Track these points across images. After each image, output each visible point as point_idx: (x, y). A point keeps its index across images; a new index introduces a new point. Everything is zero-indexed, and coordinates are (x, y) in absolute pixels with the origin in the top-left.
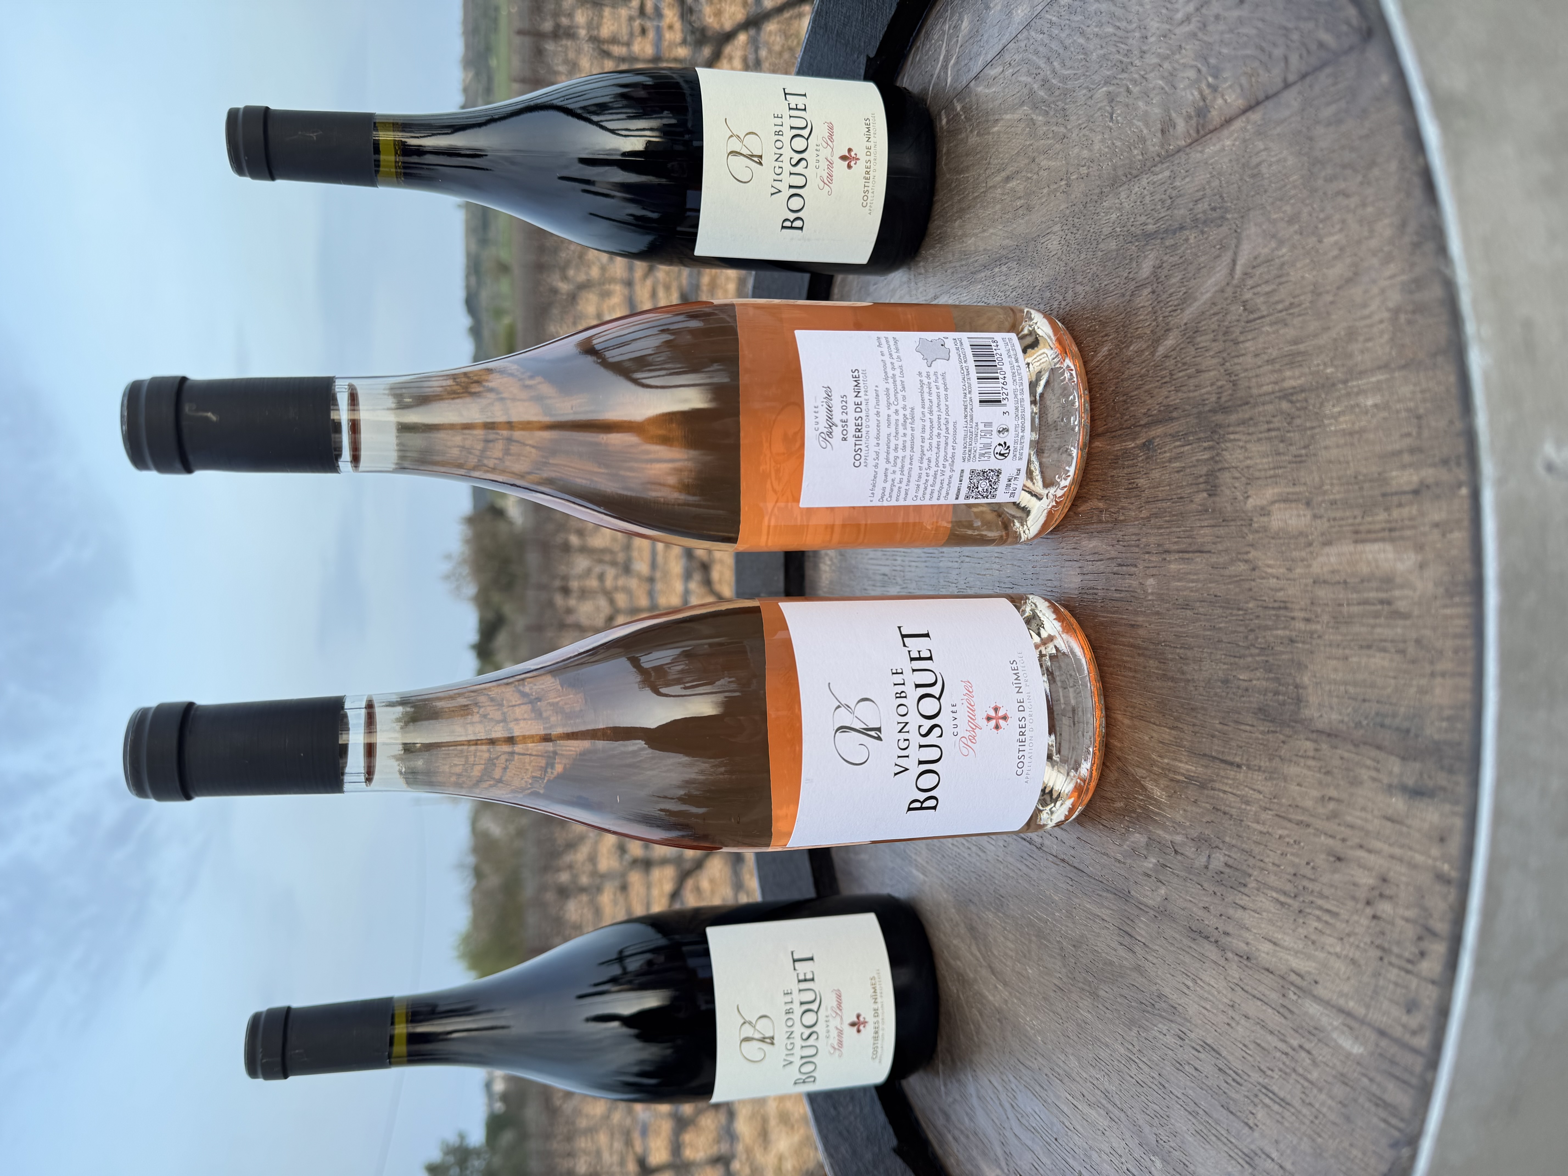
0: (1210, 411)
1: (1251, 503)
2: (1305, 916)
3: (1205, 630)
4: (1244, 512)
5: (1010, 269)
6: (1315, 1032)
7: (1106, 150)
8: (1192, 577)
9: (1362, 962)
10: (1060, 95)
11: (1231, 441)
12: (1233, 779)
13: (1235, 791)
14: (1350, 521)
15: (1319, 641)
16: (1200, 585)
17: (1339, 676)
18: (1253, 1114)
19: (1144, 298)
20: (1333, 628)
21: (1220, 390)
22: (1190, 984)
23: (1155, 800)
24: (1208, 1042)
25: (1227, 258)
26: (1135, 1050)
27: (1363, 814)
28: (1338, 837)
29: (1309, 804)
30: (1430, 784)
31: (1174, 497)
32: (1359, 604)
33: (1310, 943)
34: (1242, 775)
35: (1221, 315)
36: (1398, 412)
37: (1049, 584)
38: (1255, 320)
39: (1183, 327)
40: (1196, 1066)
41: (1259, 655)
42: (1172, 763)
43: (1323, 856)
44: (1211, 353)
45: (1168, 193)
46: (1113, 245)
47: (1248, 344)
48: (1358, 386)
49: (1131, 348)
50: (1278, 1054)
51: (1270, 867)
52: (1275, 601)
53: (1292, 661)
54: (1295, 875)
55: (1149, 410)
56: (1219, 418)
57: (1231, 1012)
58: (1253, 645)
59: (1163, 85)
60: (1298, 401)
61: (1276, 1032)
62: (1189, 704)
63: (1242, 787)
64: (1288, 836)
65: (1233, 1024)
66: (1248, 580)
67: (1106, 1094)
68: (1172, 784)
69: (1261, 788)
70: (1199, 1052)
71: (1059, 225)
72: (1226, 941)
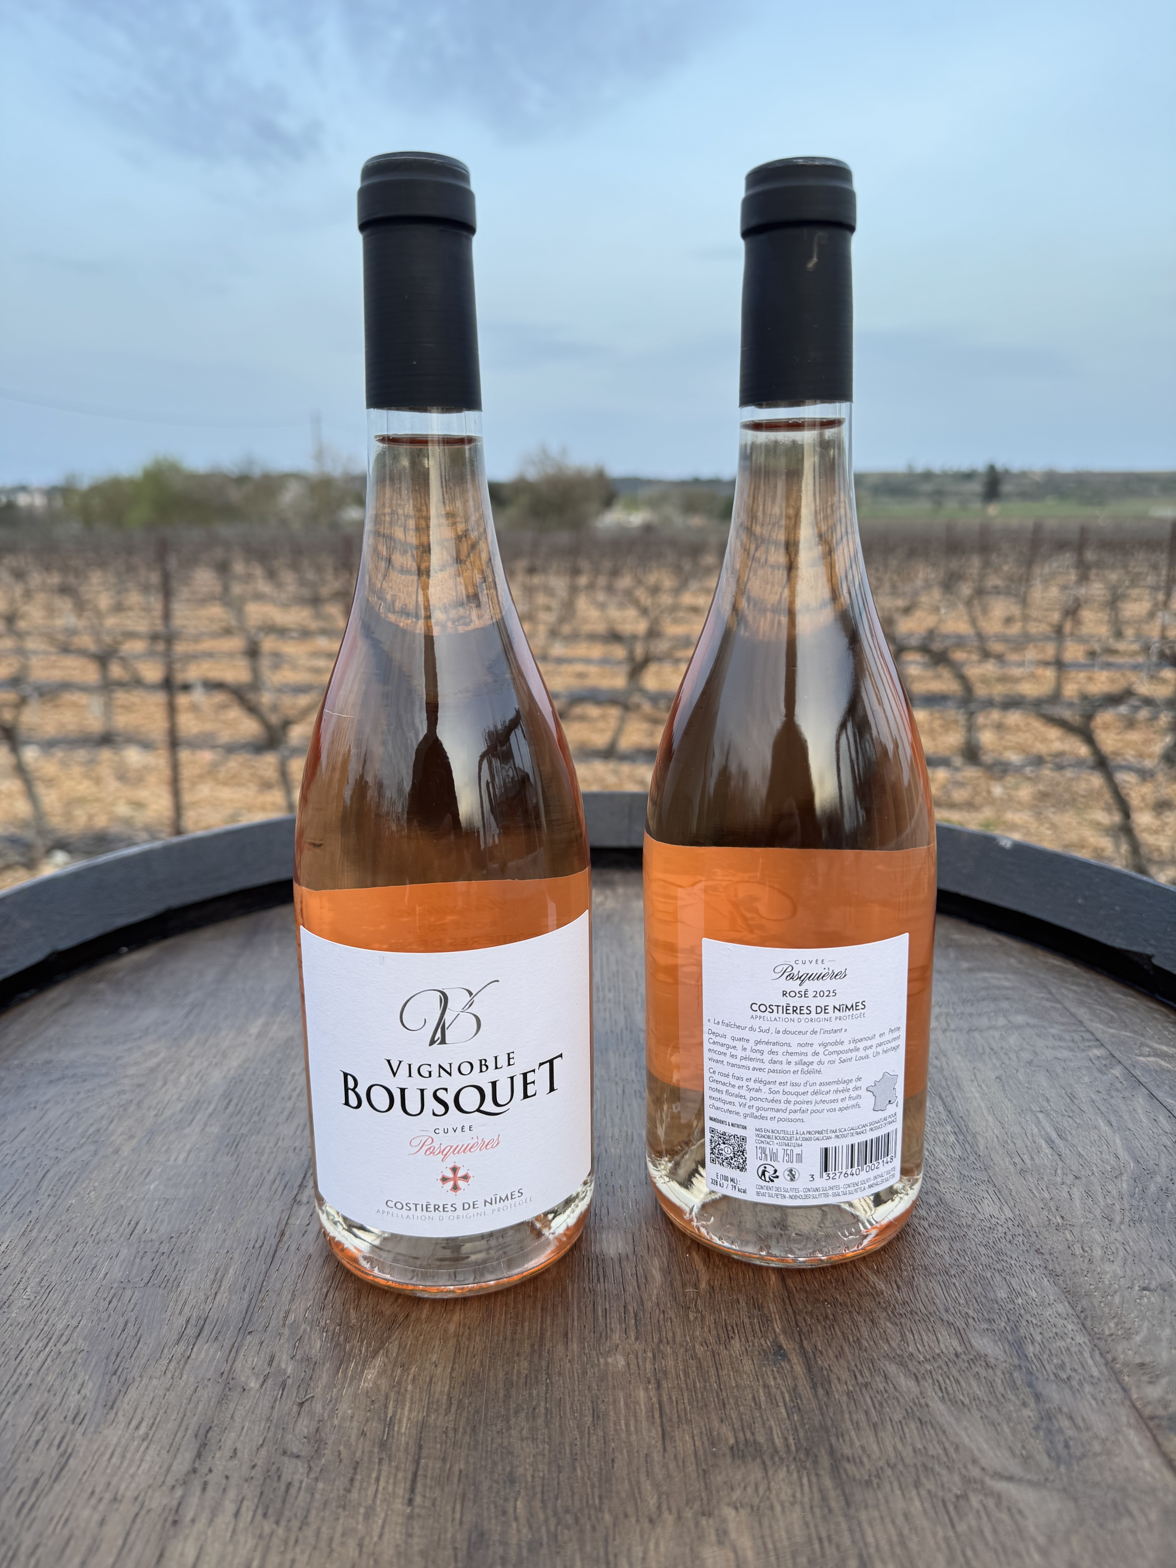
0: (831, 1445)
1: (729, 1513)
3: (571, 1445)
4: (718, 1502)
7: (1107, 1282)
8: (632, 1423)
10: (1156, 1214)
11: (800, 1478)
12: (394, 1493)
13: (379, 1496)
16: (624, 1436)
19: (949, 1343)
21: (857, 1460)
22: (142, 1430)
23: (362, 1371)
24: (71, 1461)
26: (59, 1345)
31: (724, 1394)
34: (400, 1507)
35: (945, 1459)
37: (604, 1211)
38: (948, 1512)
39: (922, 1401)
40: (41, 1443)
41: (548, 1531)
42: (408, 1396)
44: (899, 1446)
45: (1074, 1374)
46: (1002, 1294)
47: (917, 1503)
49: (888, 1324)
51: (289, 1556)
52: (616, 1556)
55: (821, 1352)
56: (825, 1461)
57: (108, 1496)
58: (558, 1523)
62: (480, 1421)
63: (385, 1507)
65: (93, 1501)
66: (637, 1511)
67: (7, 1302)
68: (382, 1398)
69: (386, 1538)
70: (59, 1446)
71: (1011, 1215)
72: (196, 1487)
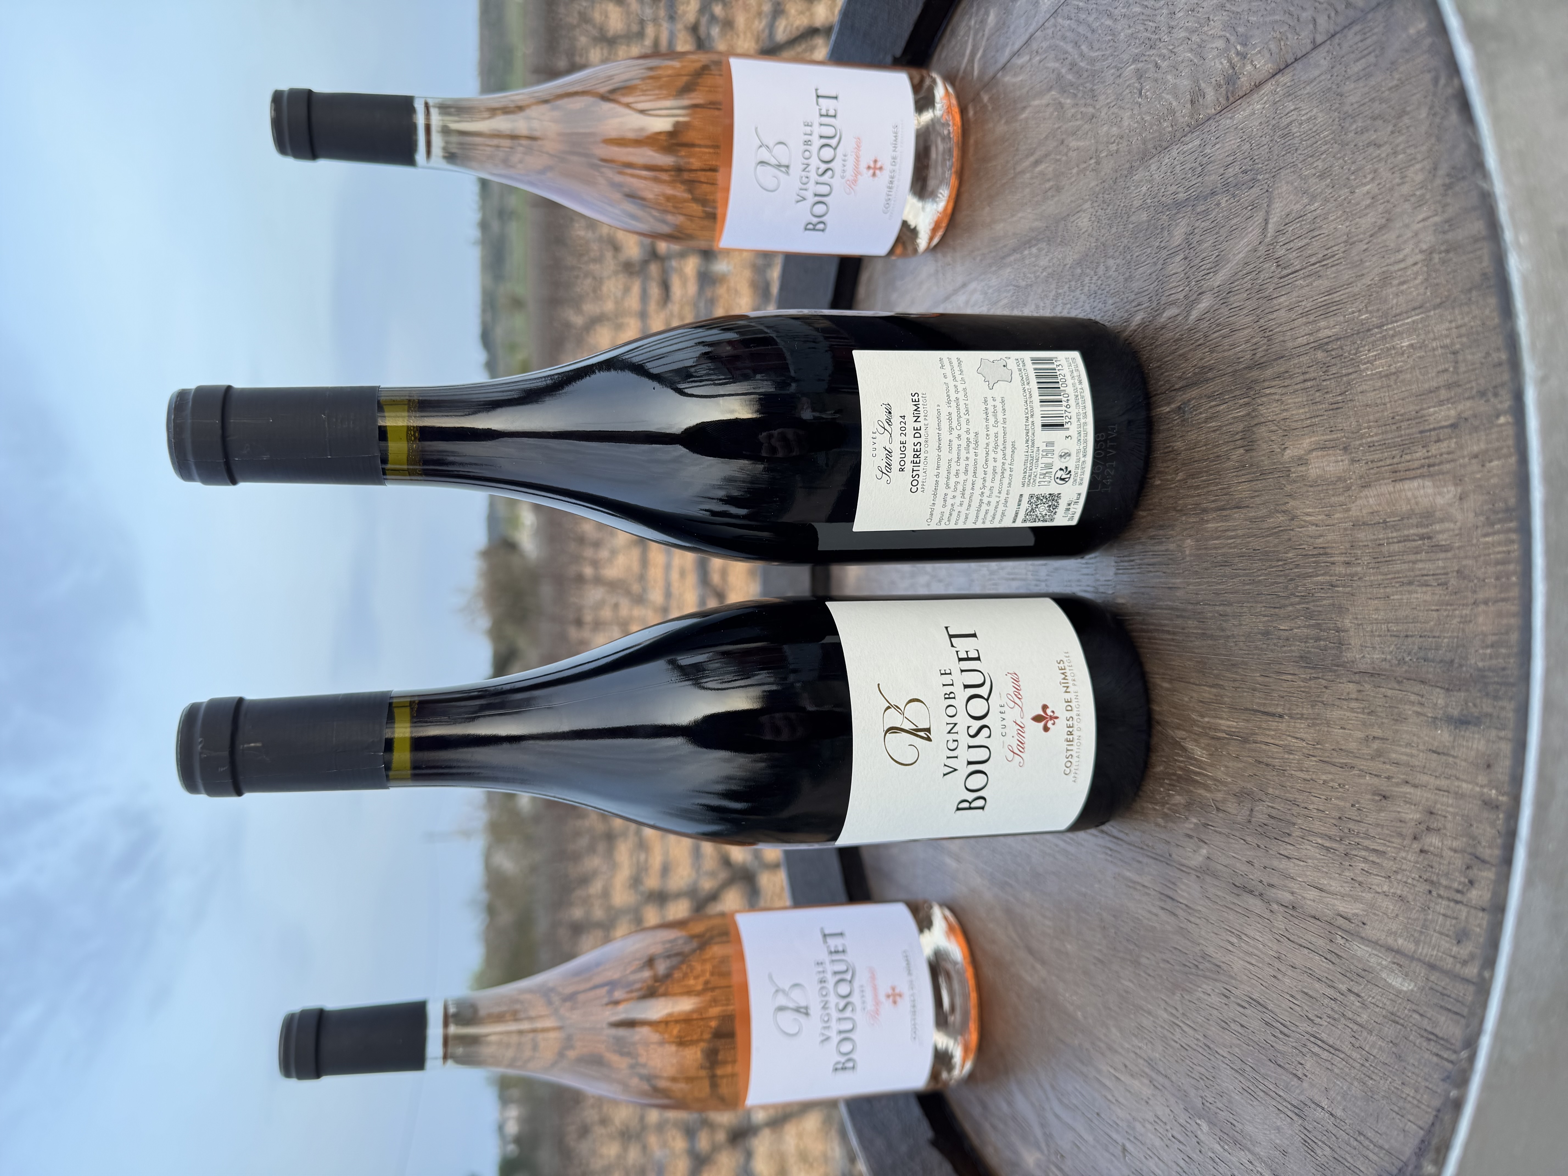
0: (1245, 368)
1: (1288, 455)
2: (1351, 859)
3: (1245, 584)
4: (1281, 464)
5: (1040, 250)
6: (1365, 974)
7: (1136, 125)
8: (1230, 534)
9: (1410, 898)
10: (1088, 77)
11: (1267, 395)
12: (1275, 730)
13: (1277, 742)
14: (1388, 462)
15: (1359, 583)
16: (1238, 541)
17: (1381, 615)
18: (1301, 1064)
19: (1176, 266)
20: (1373, 568)
21: (1254, 347)
22: (1234, 940)
23: (1196, 759)
24: (1254, 996)
25: (1259, 217)
26: (1178, 1015)
27: (1408, 750)
28: (1384, 775)
29: (1353, 746)
30: (1475, 712)
31: (1211, 456)
32: (1399, 542)
33: (1357, 885)
34: (1284, 724)
35: (1254, 274)
36: (1434, 349)
38: (1288, 275)
39: (1216, 290)
40: (1242, 1022)
41: (1299, 603)
42: (1212, 720)
43: (1369, 797)
44: (1245, 311)
45: (1198, 160)
46: (1144, 216)
47: (1282, 299)
48: (1393, 329)
49: (1164, 315)
50: (1326, 1001)
51: (1315, 813)
52: (1315, 548)
53: (1333, 605)
54: (1340, 818)
55: (1184, 373)
56: (1255, 373)
57: (1277, 964)
58: (1293, 594)
59: (1192, 57)
60: (1333, 350)
61: (1324, 979)
62: (1229, 660)
63: (1284, 737)
64: (1332, 780)
65: (1280, 976)
66: (1286, 530)
67: (1150, 1062)
68: (1213, 742)
69: (1304, 736)
70: (1244, 1008)
71: (1089, 203)
72: (1271, 893)
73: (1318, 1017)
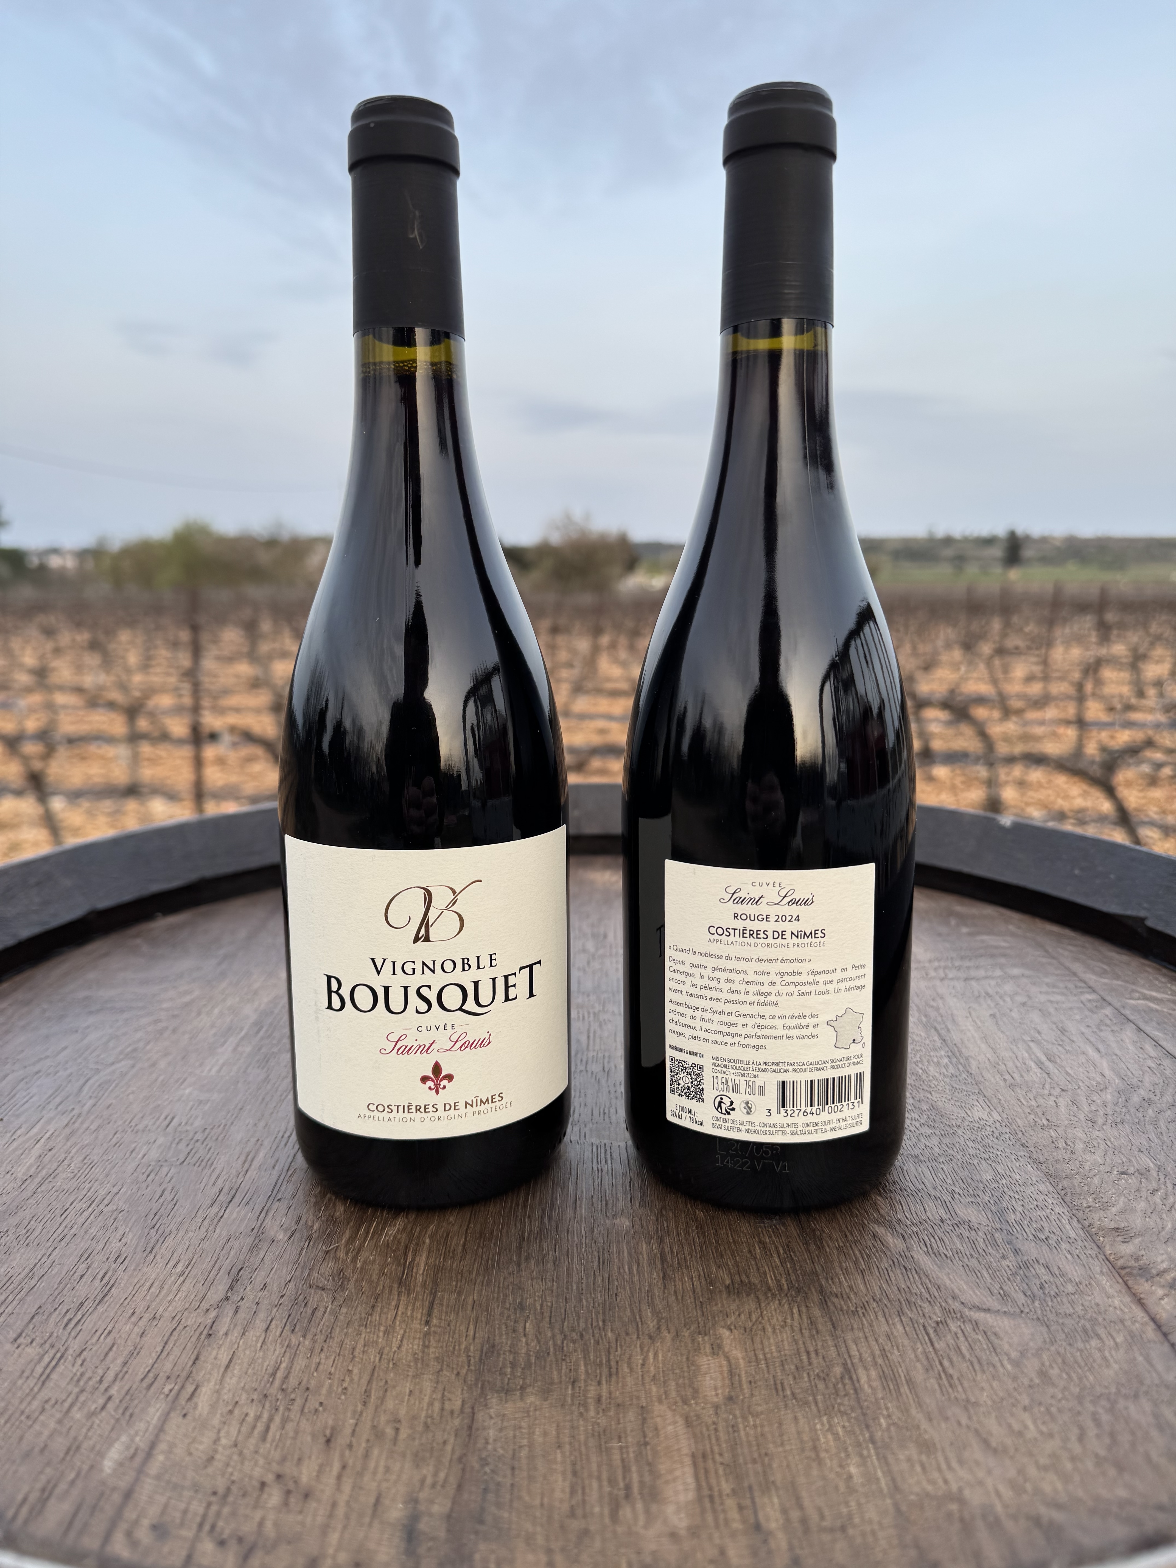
0: (821, 1286)
1: (724, 1333)
2: (260, 1401)
3: (578, 1284)
4: (714, 1325)
5: (946, 1067)
6: (127, 1415)
7: (1087, 1168)
8: (635, 1268)
9: (210, 1470)
10: (1137, 1118)
11: (791, 1309)
12: (412, 1316)
13: (398, 1318)
14: (716, 1449)
15: (576, 1413)
16: (626, 1277)
17: (538, 1439)
18: (32, 1342)
19: (934, 1211)
20: (593, 1430)
21: (845, 1296)
22: (179, 1268)
23: (383, 1229)
24: (113, 1290)
25: (992, 1303)
26: (102, 1207)
27: (381, 1469)
28: (354, 1440)
29: (390, 1404)
30: (422, 1550)
31: (722, 1248)
32: (623, 1460)
33: (230, 1408)
34: (418, 1326)
35: (927, 1296)
36: (847, 1504)
37: (613, 1111)
38: (928, 1334)
39: (908, 1254)
40: (85, 1277)
41: (555, 1344)
42: (426, 1247)
43: (330, 1422)
44: (885, 1286)
45: (1052, 1235)
46: (987, 1176)
47: (899, 1327)
48: (869, 1456)
50: (100, 1372)
51: (315, 1360)
52: (617, 1362)
53: (552, 1383)
54: (308, 1389)
56: (815, 1296)
57: (148, 1316)
58: (565, 1339)
59: (1167, 1229)
60: (844, 1385)
61: (125, 1369)
62: (493, 1266)
63: (404, 1327)
64: (352, 1380)
65: (133, 1319)
66: (638, 1330)
67: (53, 1175)
68: (402, 1247)
69: (404, 1349)
70: (102, 1279)
71: (999, 1118)
72: (229, 1310)
73: (84, 1361)
